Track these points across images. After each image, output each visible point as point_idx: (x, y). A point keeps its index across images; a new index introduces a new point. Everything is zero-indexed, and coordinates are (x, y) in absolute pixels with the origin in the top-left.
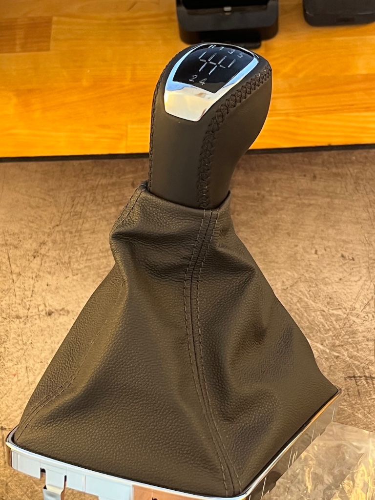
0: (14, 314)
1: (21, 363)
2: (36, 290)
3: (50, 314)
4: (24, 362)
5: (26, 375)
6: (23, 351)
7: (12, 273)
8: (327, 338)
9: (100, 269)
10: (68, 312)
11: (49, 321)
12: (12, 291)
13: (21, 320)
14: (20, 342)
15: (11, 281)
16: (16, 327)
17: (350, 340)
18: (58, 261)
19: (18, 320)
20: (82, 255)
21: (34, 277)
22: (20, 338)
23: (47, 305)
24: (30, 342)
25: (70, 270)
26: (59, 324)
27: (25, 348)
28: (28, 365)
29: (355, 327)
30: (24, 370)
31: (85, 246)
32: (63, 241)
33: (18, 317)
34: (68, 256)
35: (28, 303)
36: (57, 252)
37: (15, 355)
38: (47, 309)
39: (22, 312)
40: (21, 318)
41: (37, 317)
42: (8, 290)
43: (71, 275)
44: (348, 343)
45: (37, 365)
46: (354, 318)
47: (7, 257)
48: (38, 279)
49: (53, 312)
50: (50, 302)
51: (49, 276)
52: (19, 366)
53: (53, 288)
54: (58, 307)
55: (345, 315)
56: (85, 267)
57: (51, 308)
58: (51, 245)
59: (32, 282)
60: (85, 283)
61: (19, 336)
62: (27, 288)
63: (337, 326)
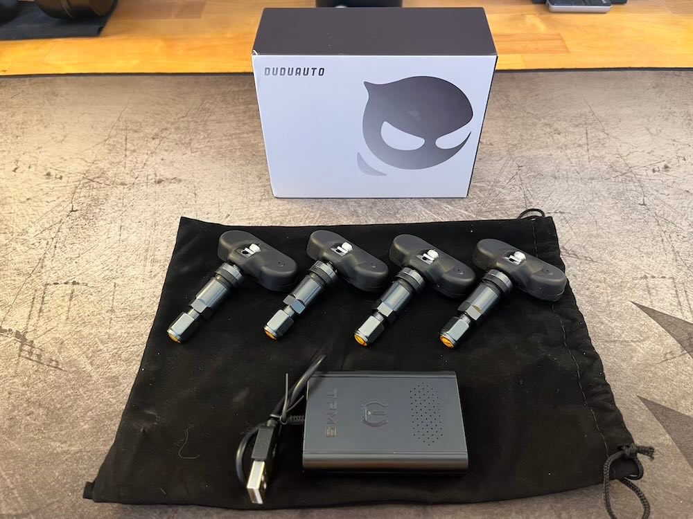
0: (119, 181)
1: (115, 223)
2: (148, 163)
3: (159, 182)
4: (119, 222)
5: (119, 233)
6: (121, 213)
7: (126, 150)
8: (472, 205)
9: (221, 148)
10: (180, 181)
11: (158, 187)
12: (123, 163)
13: (126, 187)
14: (120, 205)
15: (124, 156)
16: (118, 192)
17: (498, 207)
18: (178, 142)
19: (122, 187)
20: (204, 138)
21: (149, 153)
22: (121, 201)
23: (158, 175)
24: (131, 204)
25: (189, 149)
26: (167, 190)
27: (124, 209)
28: (123, 224)
29: (501, 196)
30: (117, 229)
31: (210, 131)
32: (187, 128)
33: (123, 184)
34: (189, 138)
35: (136, 174)
36: (179, 136)
37: (110, 216)
38: (157, 178)
39: (128, 180)
40: (126, 185)
41: (144, 184)
42: (119, 163)
43: (189, 153)
44: (496, 209)
45: (134, 225)
46: (501, 189)
47: (124, 138)
48: (153, 155)
49: (163, 181)
50: (162, 173)
51: (166, 153)
52: (113, 225)
53: (167, 162)
54: (170, 177)
55: (489, 187)
56: (206, 147)
57: (161, 178)
58: (173, 130)
59: (146, 157)
60: (203, 159)
61: (119, 199)
62: (139, 162)
63: (482, 196)
